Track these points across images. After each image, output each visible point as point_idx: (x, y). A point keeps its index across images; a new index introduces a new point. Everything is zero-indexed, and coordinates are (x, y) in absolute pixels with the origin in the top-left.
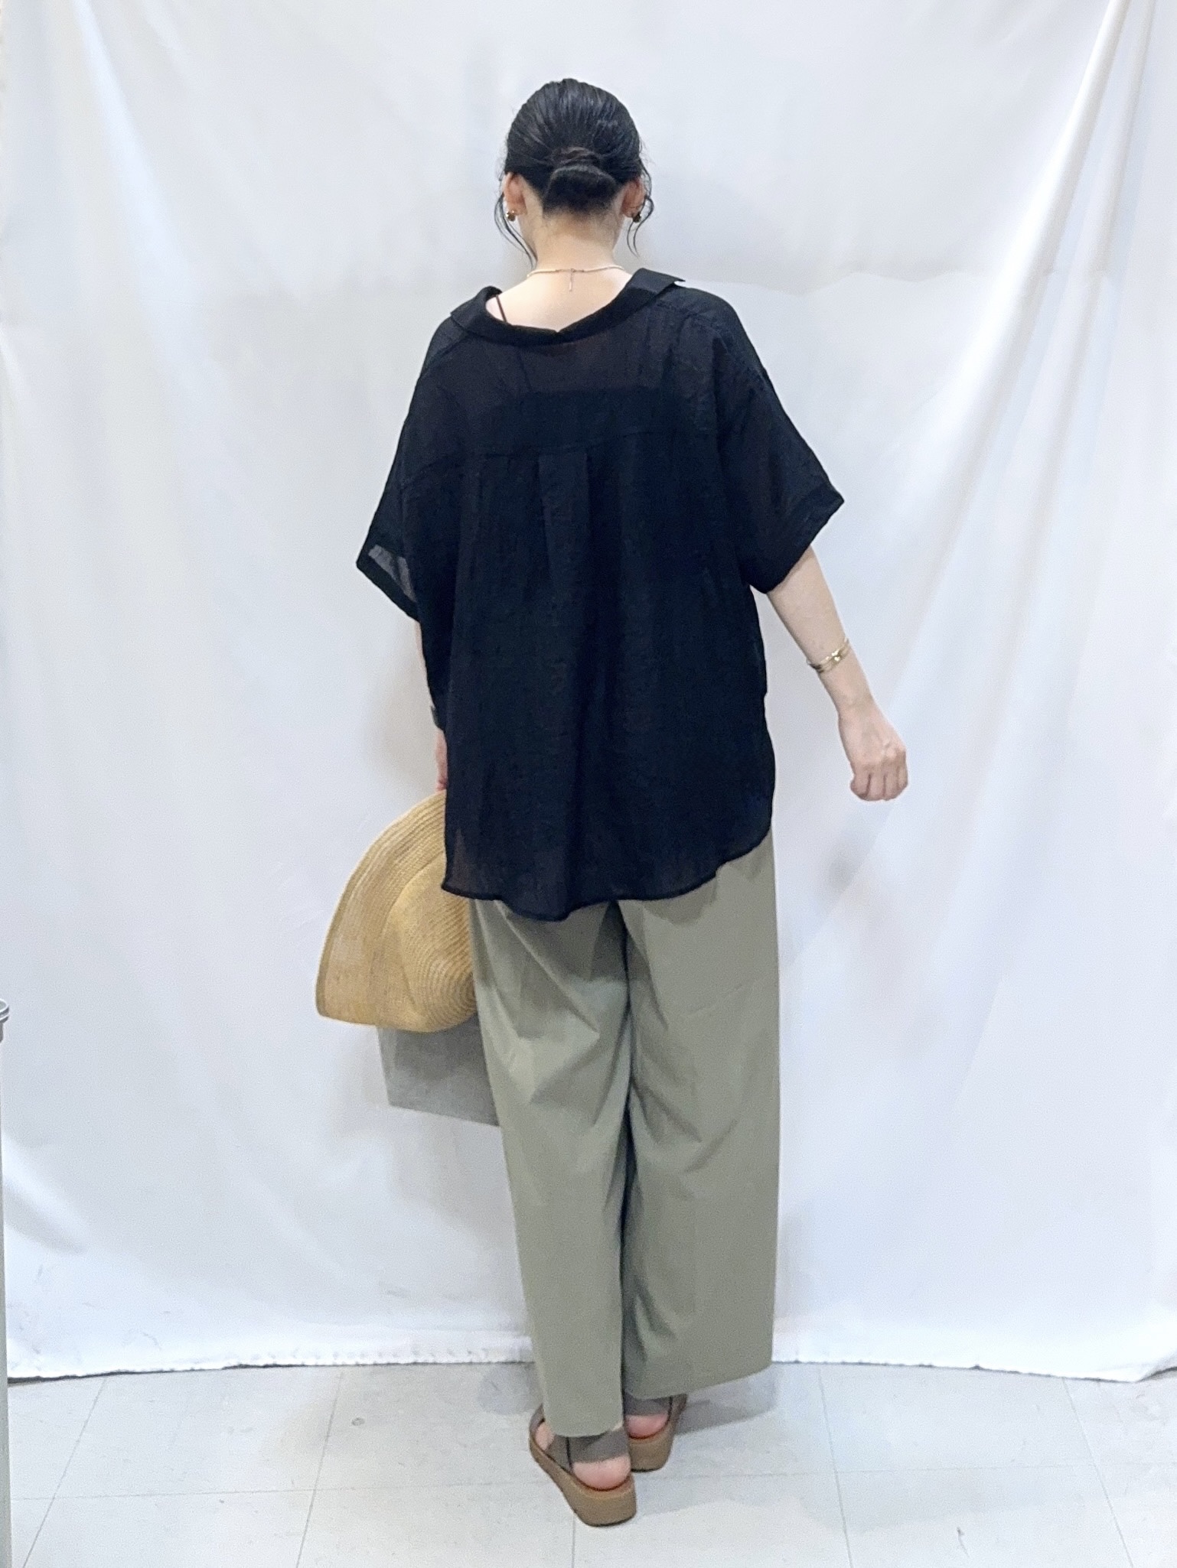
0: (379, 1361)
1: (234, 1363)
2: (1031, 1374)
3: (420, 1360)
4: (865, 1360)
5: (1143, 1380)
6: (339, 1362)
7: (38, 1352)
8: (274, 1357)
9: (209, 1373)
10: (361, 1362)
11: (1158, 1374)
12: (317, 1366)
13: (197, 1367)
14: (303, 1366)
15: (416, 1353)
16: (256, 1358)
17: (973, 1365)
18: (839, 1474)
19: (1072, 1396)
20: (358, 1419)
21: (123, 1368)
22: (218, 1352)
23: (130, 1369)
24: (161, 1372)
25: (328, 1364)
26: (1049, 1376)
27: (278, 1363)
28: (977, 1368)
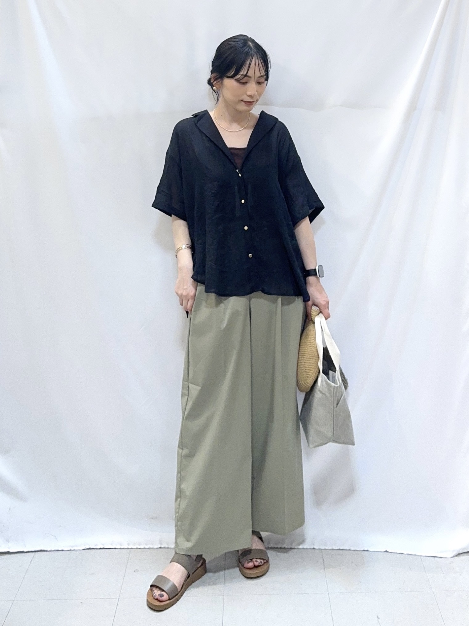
0: (146, 547)
1: (88, 547)
2: (408, 554)
3: (162, 547)
4: (341, 548)
5: (453, 557)
6: (130, 547)
7: (9, 542)
8: (103, 545)
9: (76, 551)
10: (139, 547)
11: (459, 555)
12: (121, 549)
13: (72, 549)
14: (115, 548)
15: (161, 544)
16: (96, 545)
17: (385, 550)
18: (330, 594)
19: (423, 563)
20: (136, 570)
21: (43, 549)
22: (82, 542)
23: (46, 549)
24: (58, 551)
25: (125, 548)
26: (415, 555)
27: (105, 547)
28: (386, 551)
